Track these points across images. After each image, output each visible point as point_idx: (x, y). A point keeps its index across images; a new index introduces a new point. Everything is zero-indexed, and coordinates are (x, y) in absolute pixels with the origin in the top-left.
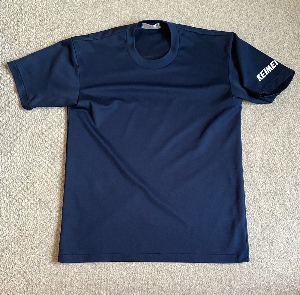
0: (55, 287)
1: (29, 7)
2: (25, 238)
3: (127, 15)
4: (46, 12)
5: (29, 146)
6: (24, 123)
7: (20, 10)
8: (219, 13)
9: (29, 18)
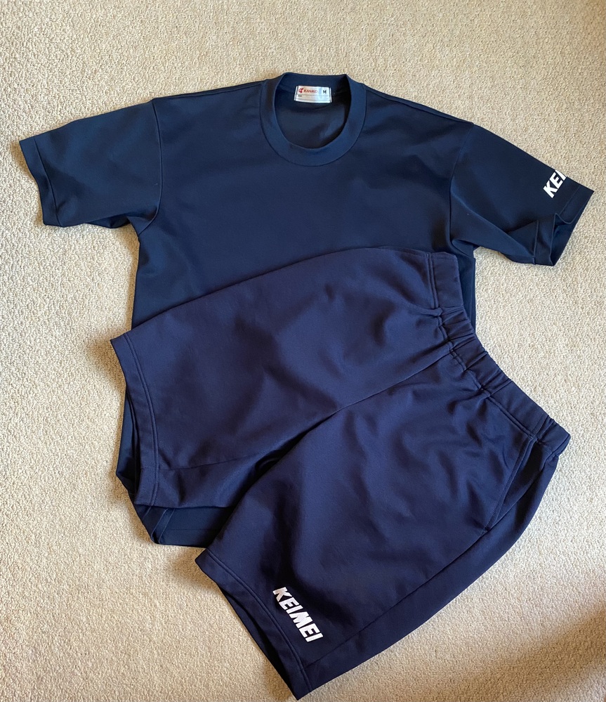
0: (68, 587)
1: (36, 30)
2: (13, 492)
3: (235, 60)
4: (70, 41)
5: (26, 313)
6: (18, 267)
7: (18, 33)
8: (416, 70)
9: (36, 53)
